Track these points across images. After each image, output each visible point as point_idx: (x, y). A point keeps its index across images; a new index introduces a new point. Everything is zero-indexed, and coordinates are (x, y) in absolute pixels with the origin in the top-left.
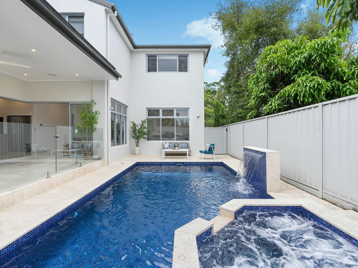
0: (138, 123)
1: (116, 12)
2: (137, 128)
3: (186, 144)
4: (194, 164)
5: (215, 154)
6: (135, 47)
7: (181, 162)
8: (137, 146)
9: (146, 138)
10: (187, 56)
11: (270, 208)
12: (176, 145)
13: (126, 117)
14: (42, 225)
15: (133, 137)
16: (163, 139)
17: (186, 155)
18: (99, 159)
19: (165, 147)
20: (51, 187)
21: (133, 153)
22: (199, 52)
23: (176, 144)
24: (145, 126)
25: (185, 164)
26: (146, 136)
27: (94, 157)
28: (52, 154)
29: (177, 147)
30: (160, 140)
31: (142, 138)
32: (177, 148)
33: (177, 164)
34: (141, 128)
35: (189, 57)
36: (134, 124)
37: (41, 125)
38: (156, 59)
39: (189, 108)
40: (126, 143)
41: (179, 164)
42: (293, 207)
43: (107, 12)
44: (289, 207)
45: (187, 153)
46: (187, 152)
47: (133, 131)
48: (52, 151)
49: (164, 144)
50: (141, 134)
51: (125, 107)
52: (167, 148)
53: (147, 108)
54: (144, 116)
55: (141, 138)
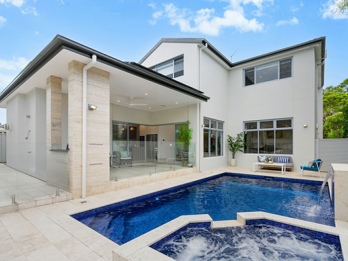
0: (234, 136)
1: (206, 44)
2: (234, 141)
3: (288, 158)
4: (287, 180)
5: (320, 172)
6: (231, 66)
7: (271, 177)
8: (233, 158)
9: (242, 151)
10: (291, 59)
11: (294, 228)
12: (270, 159)
13: (222, 132)
14: (133, 199)
15: (230, 150)
16: (261, 152)
17: (281, 170)
18: (192, 167)
19: (261, 160)
20: (151, 181)
21: (229, 164)
22: (308, 49)
23: (270, 157)
24: (241, 139)
25: (275, 179)
26: (243, 149)
27: (188, 165)
28: (168, 161)
29: (270, 160)
30: (257, 153)
31: (239, 151)
32: (270, 162)
33: (266, 178)
34: (238, 141)
35: (293, 59)
36: (230, 138)
37: (164, 140)
38: (254, 71)
39: (293, 118)
40: (222, 155)
41: (269, 179)
42: (327, 234)
43: (199, 47)
44: (322, 233)
45: (281, 168)
46: (281, 166)
47: (229, 144)
48: (168, 159)
49: (260, 157)
50: (237, 147)
51: (222, 122)
52: (263, 162)
53: (243, 122)
54: (241, 129)
55: (237, 151)
